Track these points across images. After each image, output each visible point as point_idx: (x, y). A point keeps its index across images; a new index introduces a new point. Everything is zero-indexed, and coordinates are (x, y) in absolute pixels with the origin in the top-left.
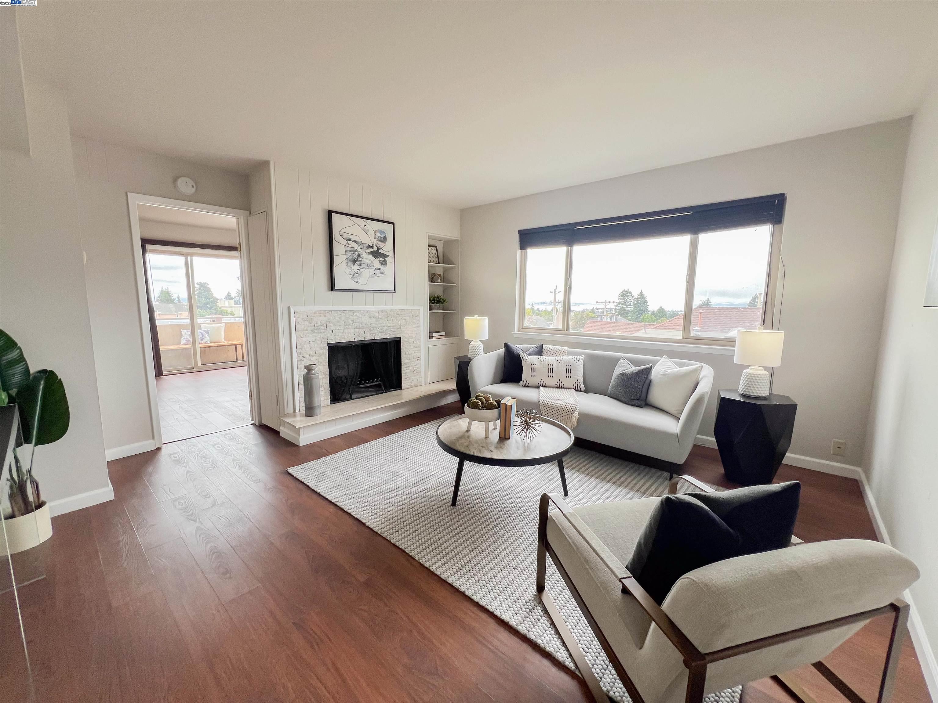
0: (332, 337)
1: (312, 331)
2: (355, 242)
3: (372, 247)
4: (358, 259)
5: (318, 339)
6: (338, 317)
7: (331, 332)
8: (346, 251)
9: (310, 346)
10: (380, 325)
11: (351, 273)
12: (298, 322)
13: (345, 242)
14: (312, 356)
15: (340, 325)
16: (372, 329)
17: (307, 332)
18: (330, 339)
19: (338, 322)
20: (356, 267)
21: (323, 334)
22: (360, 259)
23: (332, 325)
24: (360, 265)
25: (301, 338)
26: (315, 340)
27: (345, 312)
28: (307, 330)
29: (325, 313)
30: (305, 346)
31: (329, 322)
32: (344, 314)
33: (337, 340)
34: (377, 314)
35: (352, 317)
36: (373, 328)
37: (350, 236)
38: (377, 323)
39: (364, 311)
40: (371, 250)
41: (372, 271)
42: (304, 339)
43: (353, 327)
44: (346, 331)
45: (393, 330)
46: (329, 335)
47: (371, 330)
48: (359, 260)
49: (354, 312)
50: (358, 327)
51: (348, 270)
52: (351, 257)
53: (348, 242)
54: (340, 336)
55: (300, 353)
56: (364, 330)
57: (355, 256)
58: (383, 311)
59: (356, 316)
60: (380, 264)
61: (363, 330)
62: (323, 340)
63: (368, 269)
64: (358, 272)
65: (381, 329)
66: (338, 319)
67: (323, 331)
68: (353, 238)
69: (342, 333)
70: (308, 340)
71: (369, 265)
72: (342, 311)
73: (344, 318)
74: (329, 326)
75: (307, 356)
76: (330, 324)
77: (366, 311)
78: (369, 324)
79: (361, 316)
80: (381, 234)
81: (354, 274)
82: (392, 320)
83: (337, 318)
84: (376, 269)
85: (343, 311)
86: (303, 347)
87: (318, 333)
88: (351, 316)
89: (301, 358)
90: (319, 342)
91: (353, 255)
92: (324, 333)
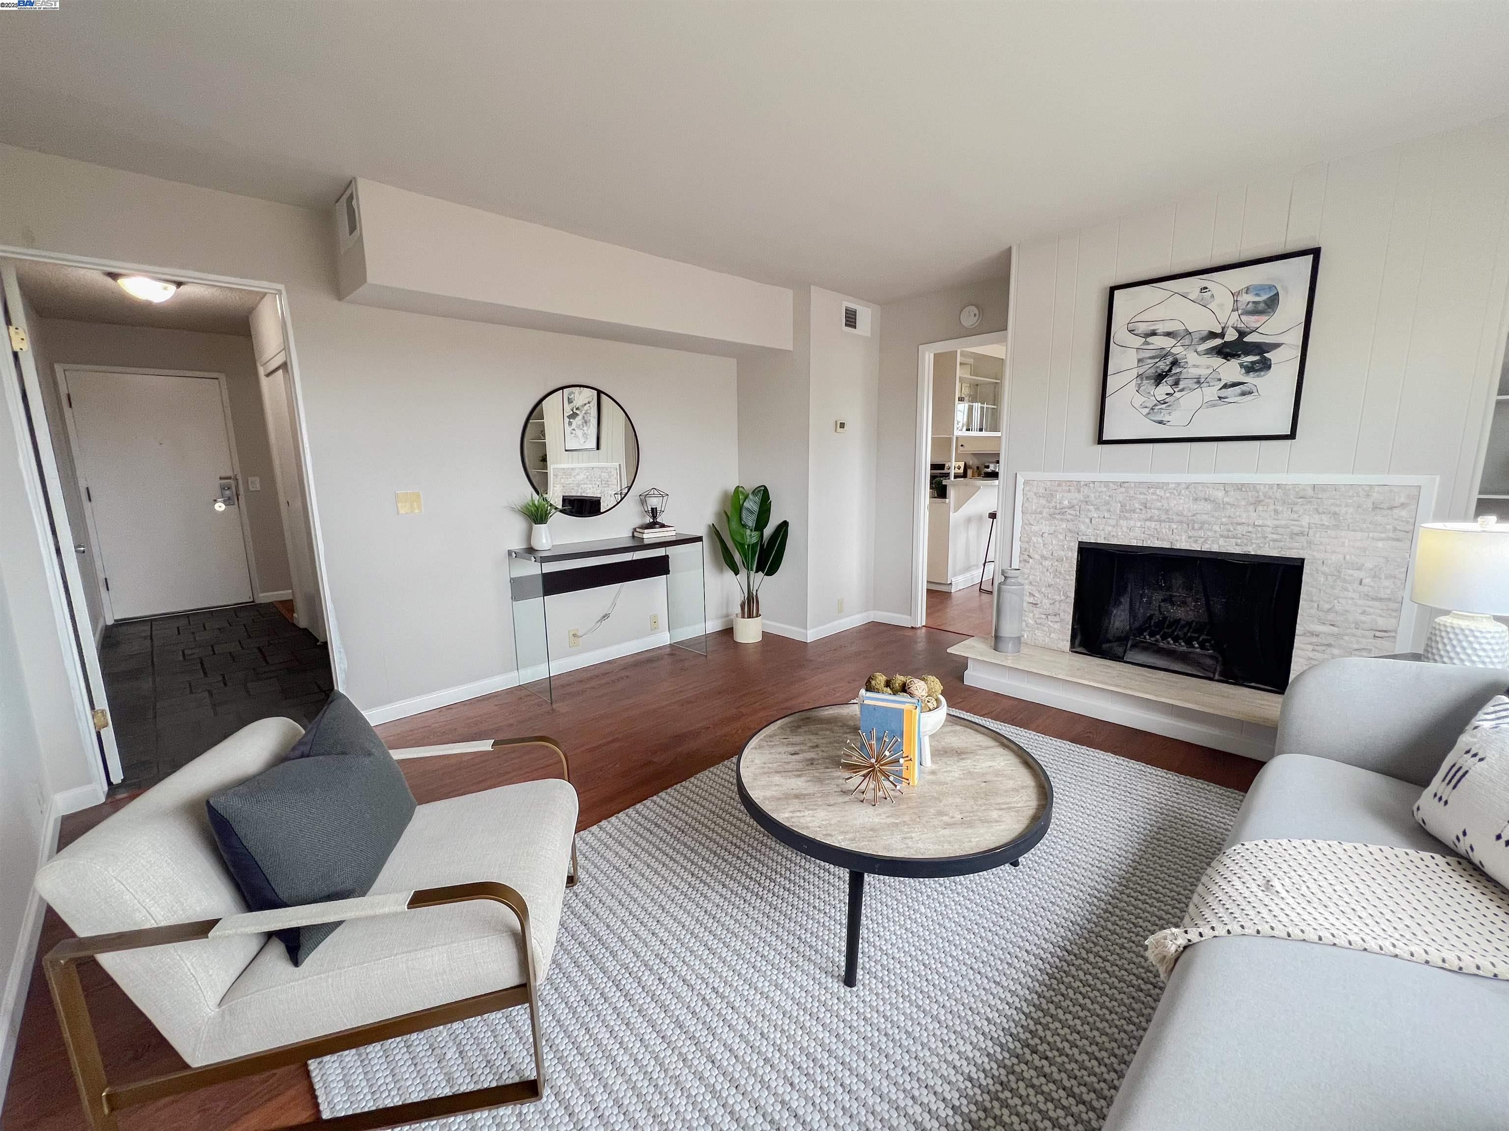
0: (1090, 531)
1: (1050, 515)
2: (1168, 334)
3: (1222, 335)
4: (1170, 370)
5: (1061, 530)
6: (1108, 494)
7: (1088, 521)
8: (1139, 361)
9: (1043, 541)
10: (1224, 520)
11: (1148, 405)
12: (1027, 499)
13: (1139, 341)
14: (1046, 559)
15: (1109, 511)
16: (1197, 526)
17: (1040, 516)
18: (1083, 535)
19: (1107, 503)
20: (1164, 388)
21: (1071, 523)
22: (1178, 370)
23: (1091, 508)
24: (1176, 383)
25: (1030, 524)
26: (1055, 531)
27: (1126, 485)
28: (1041, 513)
29: (1078, 486)
30: (1034, 539)
31: (1086, 502)
32: (1123, 490)
33: (1099, 539)
34: (1220, 494)
35: (1142, 496)
36: (1203, 523)
37: (1155, 324)
38: (1216, 514)
39: (1179, 484)
40: (1218, 342)
41: (1211, 392)
42: (1033, 527)
43: (1143, 516)
44: (1123, 523)
45: (1275, 536)
46: (1082, 527)
47: (1193, 529)
48: (1173, 372)
49: (1150, 486)
50: (1156, 518)
51: (1139, 400)
52: (1153, 370)
53: (1147, 340)
54: (1107, 532)
55: (1026, 550)
56: (1174, 526)
57: (1163, 366)
58: (1240, 487)
59: (1153, 494)
60: (1243, 371)
61: (1170, 527)
62: (1070, 535)
63: (1199, 389)
64: (1167, 400)
65: (1229, 531)
66: (1107, 498)
67: (1072, 517)
68: (1161, 328)
69: (1114, 526)
70: (1040, 530)
71: (1202, 380)
72: (1119, 484)
73: (1120, 498)
74: (1083, 510)
75: (1037, 557)
76: (1088, 507)
77: (1184, 486)
78: (1190, 514)
79: (1168, 495)
80: (1257, 295)
81: (1156, 405)
82: (1276, 511)
83: (1104, 496)
84: (1225, 386)
85: (1121, 484)
86: (1030, 539)
87: (1062, 520)
88: (1141, 493)
89: (1026, 557)
90: (1061, 537)
91: (1157, 365)
92: (1073, 521)
